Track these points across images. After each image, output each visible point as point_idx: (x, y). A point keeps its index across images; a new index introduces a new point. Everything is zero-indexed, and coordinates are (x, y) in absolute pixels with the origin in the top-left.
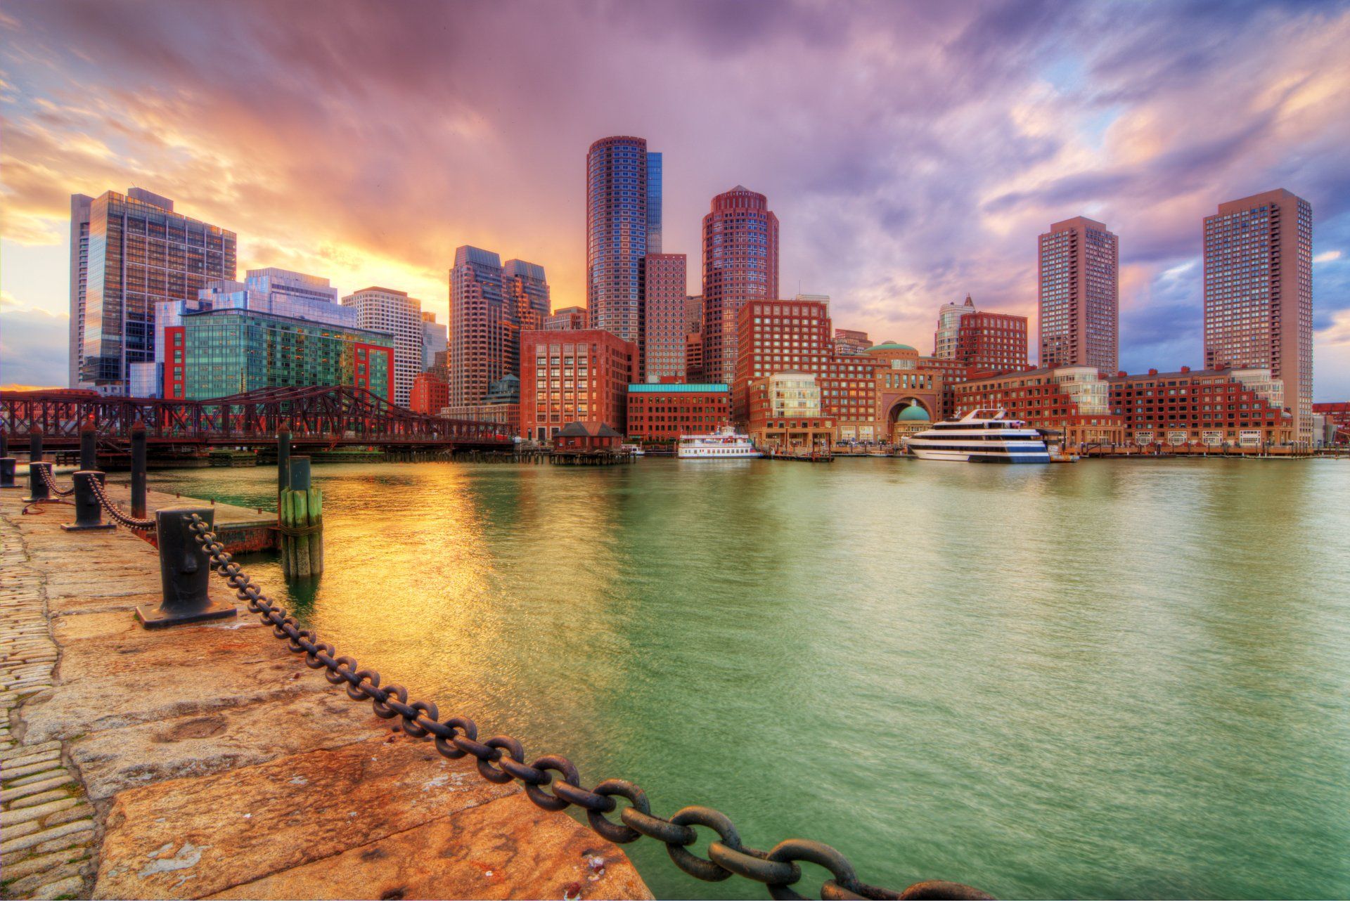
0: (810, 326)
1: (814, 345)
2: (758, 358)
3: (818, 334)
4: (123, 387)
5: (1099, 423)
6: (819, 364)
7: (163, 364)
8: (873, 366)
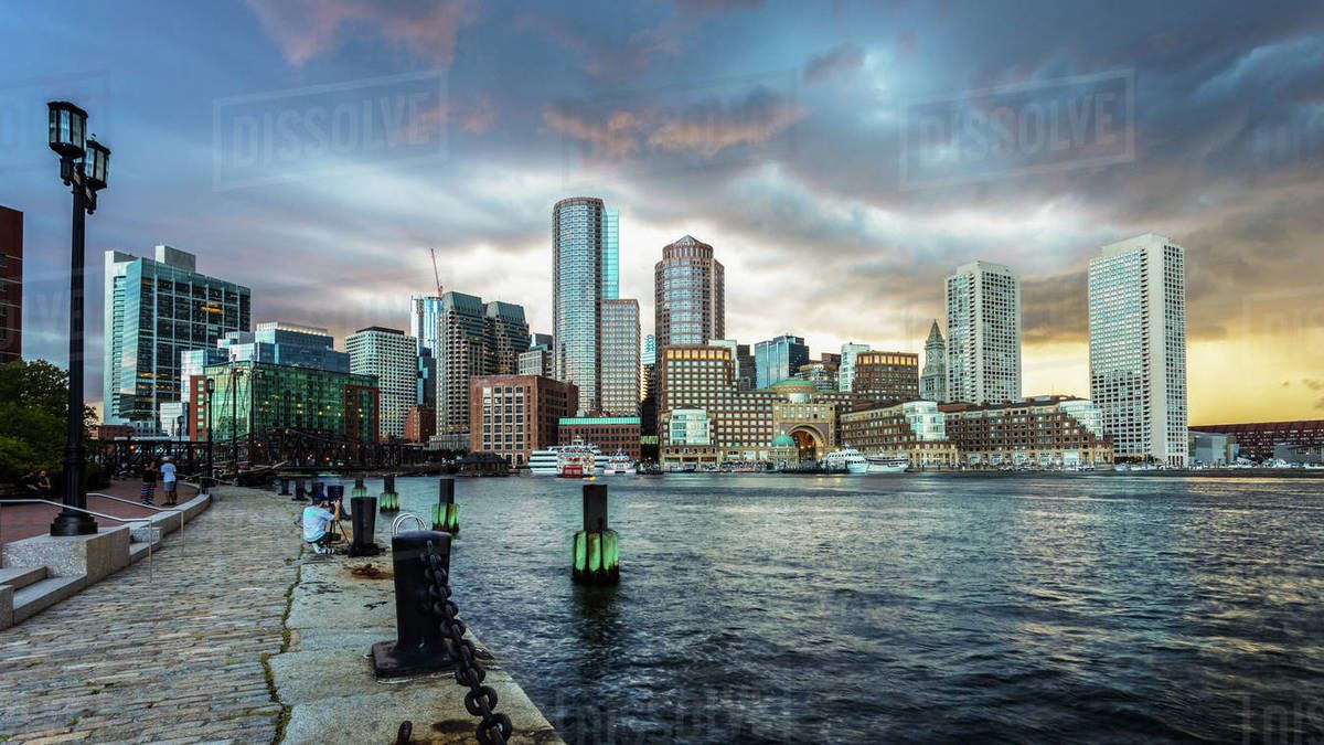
0: (716, 368)
1: (720, 383)
2: (671, 395)
3: (723, 374)
4: (154, 422)
5: (931, 447)
6: (724, 398)
7: (188, 404)
8: (772, 399)
